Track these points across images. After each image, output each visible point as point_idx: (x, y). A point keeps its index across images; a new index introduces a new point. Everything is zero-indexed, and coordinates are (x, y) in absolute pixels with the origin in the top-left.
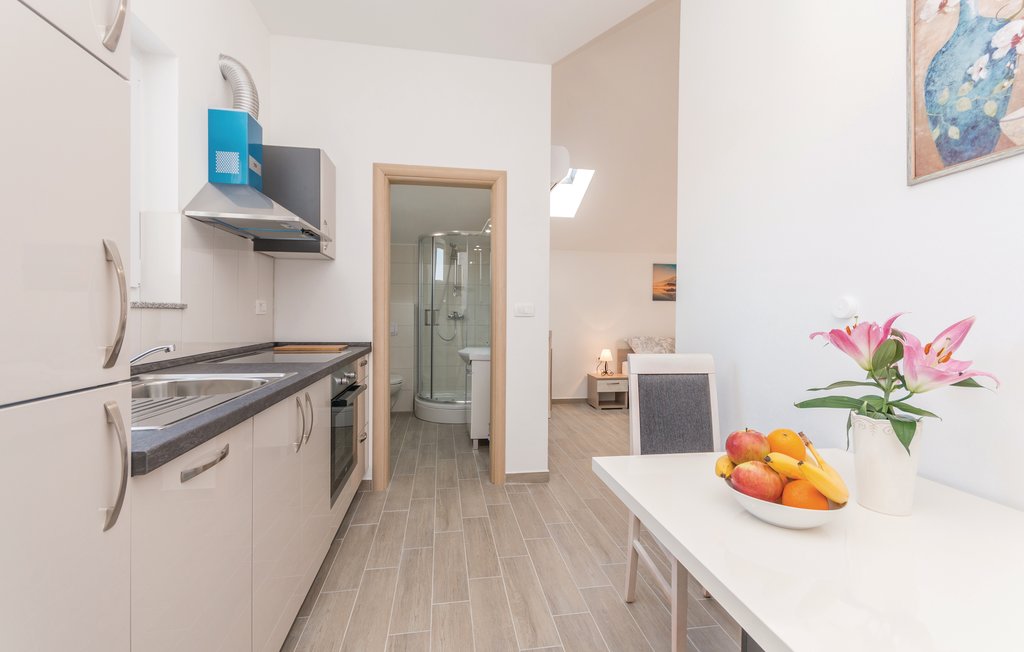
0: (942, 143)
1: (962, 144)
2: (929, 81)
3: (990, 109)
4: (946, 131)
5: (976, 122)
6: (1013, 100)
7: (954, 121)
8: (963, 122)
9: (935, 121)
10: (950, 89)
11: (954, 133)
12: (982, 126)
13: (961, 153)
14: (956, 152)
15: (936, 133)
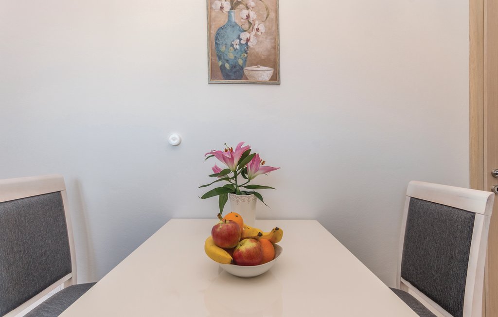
0: (222, 68)
1: (231, 72)
2: (216, 39)
3: (240, 62)
4: (224, 64)
5: (235, 65)
6: (248, 62)
7: (227, 61)
8: (231, 63)
9: (220, 58)
10: (226, 47)
11: (227, 66)
12: (238, 68)
13: (230, 76)
14: (228, 75)
15: (220, 63)
